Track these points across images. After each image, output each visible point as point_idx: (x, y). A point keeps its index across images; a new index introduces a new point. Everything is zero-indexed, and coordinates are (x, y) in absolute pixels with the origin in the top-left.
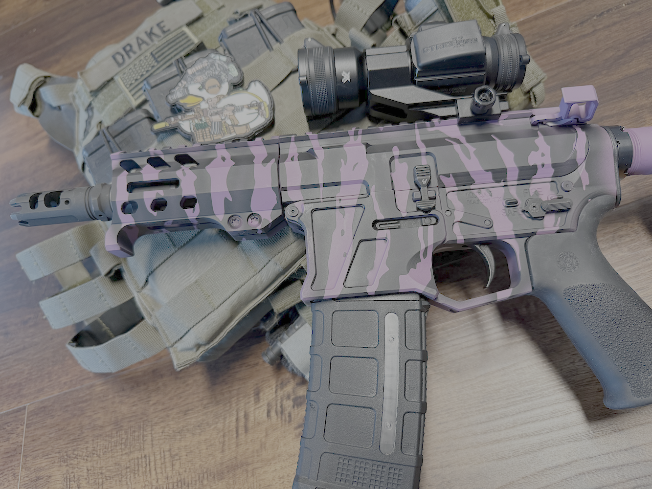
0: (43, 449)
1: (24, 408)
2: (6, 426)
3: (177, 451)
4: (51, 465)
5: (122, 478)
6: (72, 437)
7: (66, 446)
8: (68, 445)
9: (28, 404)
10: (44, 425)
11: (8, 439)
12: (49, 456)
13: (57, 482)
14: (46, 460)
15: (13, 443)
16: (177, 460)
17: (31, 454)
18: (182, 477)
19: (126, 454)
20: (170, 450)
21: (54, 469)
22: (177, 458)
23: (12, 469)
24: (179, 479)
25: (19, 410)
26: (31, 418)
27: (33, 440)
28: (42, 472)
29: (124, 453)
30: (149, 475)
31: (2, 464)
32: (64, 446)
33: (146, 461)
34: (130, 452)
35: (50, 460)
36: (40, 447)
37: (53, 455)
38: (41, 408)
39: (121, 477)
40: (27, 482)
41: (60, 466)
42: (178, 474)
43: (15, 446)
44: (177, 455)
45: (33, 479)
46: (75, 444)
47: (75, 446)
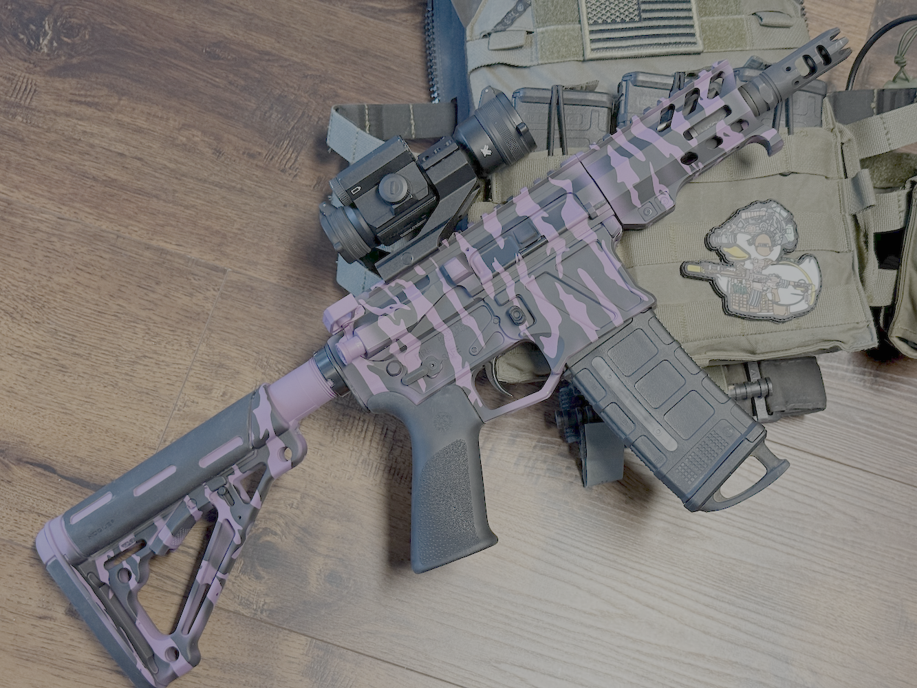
0: (237, 336)
1: (224, 271)
2: (190, 277)
3: (402, 438)
4: (244, 361)
5: (328, 426)
6: (280, 346)
7: (270, 351)
8: (272, 352)
9: (230, 270)
10: (247, 309)
11: (191, 295)
12: (243, 349)
13: (246, 384)
14: (238, 352)
15: (197, 305)
16: (399, 446)
17: (219, 332)
18: (398, 467)
19: (342, 405)
20: (395, 432)
21: (246, 367)
22: (400, 444)
23: (188, 334)
24: (394, 466)
25: (216, 269)
26: (230, 289)
27: (227, 318)
28: (228, 362)
29: (340, 402)
30: (361, 442)
31: (177, 320)
32: (266, 350)
33: (363, 427)
34: (348, 406)
35: (244, 354)
36: (233, 332)
37: (249, 351)
38: (247, 286)
39: (327, 424)
40: (206, 361)
41: (255, 369)
42: (394, 460)
43: (199, 310)
44: (401, 441)
45: (214, 362)
46: (282, 356)
47: (280, 358)
